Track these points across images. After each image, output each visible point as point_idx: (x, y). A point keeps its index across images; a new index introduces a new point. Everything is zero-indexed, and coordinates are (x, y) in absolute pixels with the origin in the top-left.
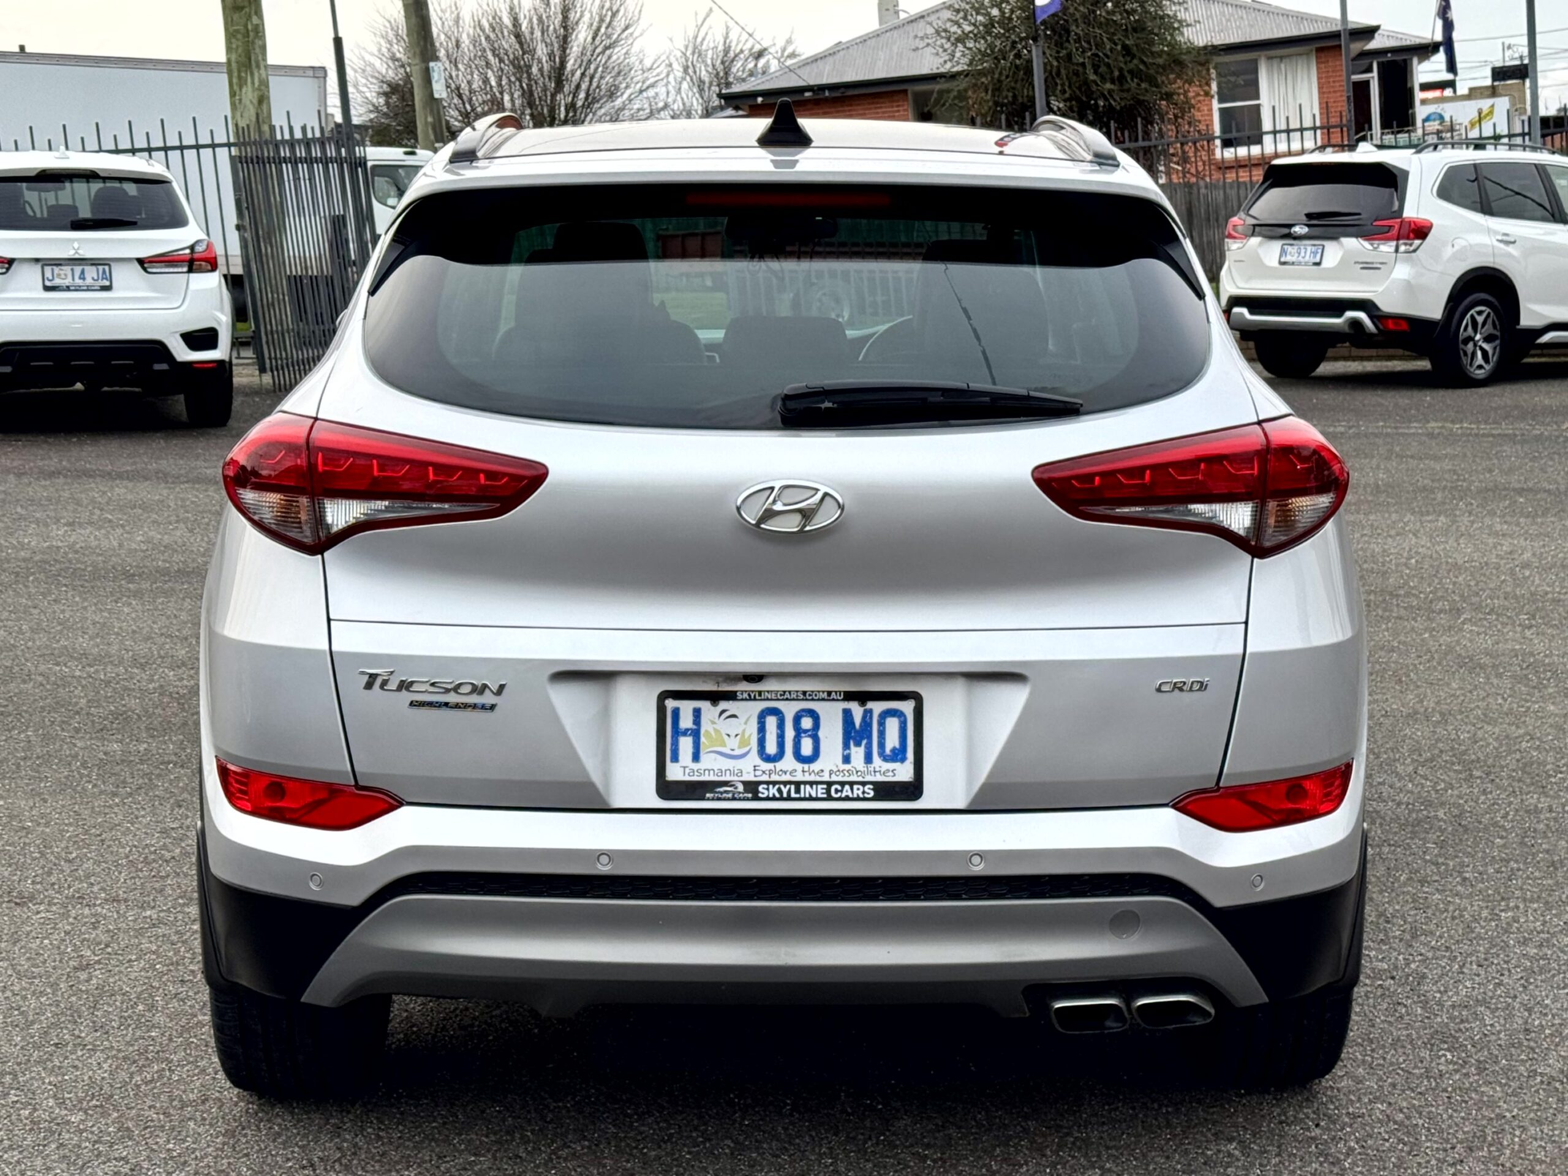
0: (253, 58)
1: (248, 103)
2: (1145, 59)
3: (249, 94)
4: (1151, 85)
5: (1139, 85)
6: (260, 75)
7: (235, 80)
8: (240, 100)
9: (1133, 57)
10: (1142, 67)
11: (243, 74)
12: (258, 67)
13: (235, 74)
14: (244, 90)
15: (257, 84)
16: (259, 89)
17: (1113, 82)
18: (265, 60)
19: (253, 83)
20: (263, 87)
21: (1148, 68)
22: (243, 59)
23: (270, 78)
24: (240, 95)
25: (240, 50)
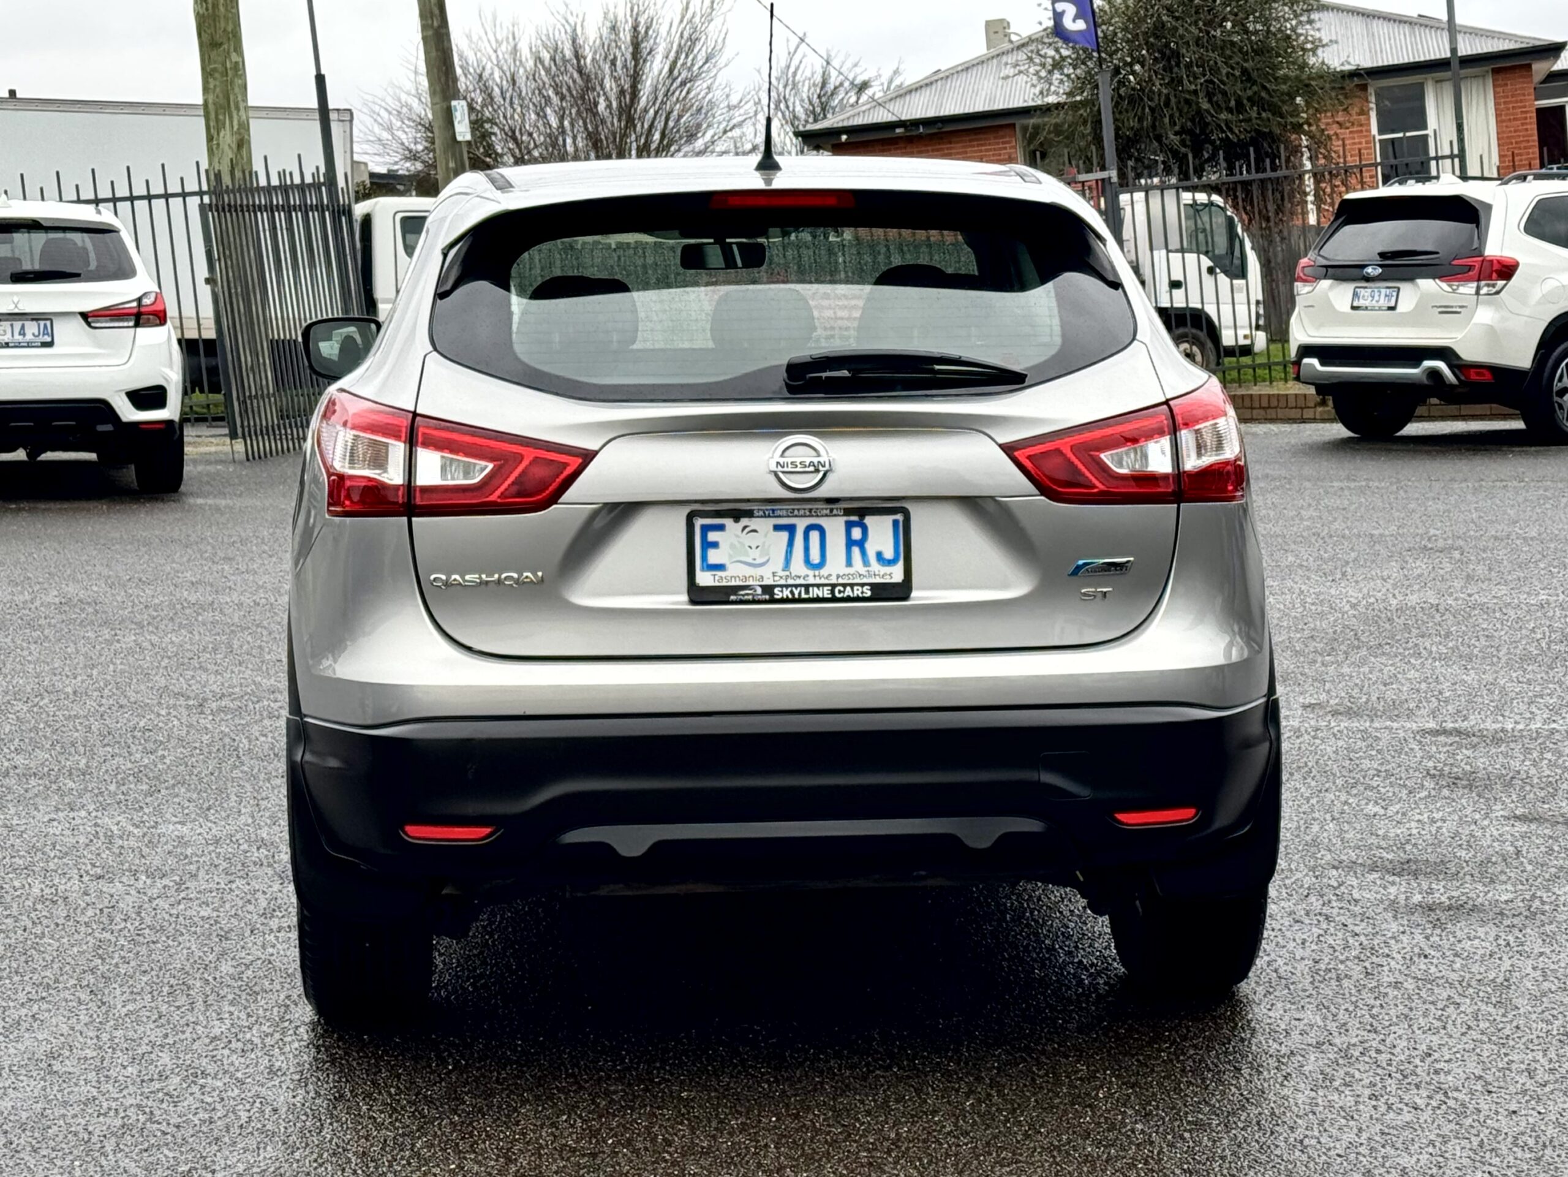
0: (232, 98)
1: (226, 148)
2: (1268, 85)
3: (227, 138)
4: (1274, 114)
5: (1259, 114)
6: (239, 117)
7: (212, 124)
8: (218, 144)
9: (1254, 83)
10: (1263, 94)
11: (221, 117)
12: (238, 109)
13: (213, 116)
14: (222, 134)
15: (236, 128)
16: (238, 132)
17: (1230, 110)
18: (245, 100)
19: (232, 126)
20: (242, 131)
21: (1271, 96)
22: (222, 101)
23: (251, 121)
24: (218, 139)
25: (218, 90)
